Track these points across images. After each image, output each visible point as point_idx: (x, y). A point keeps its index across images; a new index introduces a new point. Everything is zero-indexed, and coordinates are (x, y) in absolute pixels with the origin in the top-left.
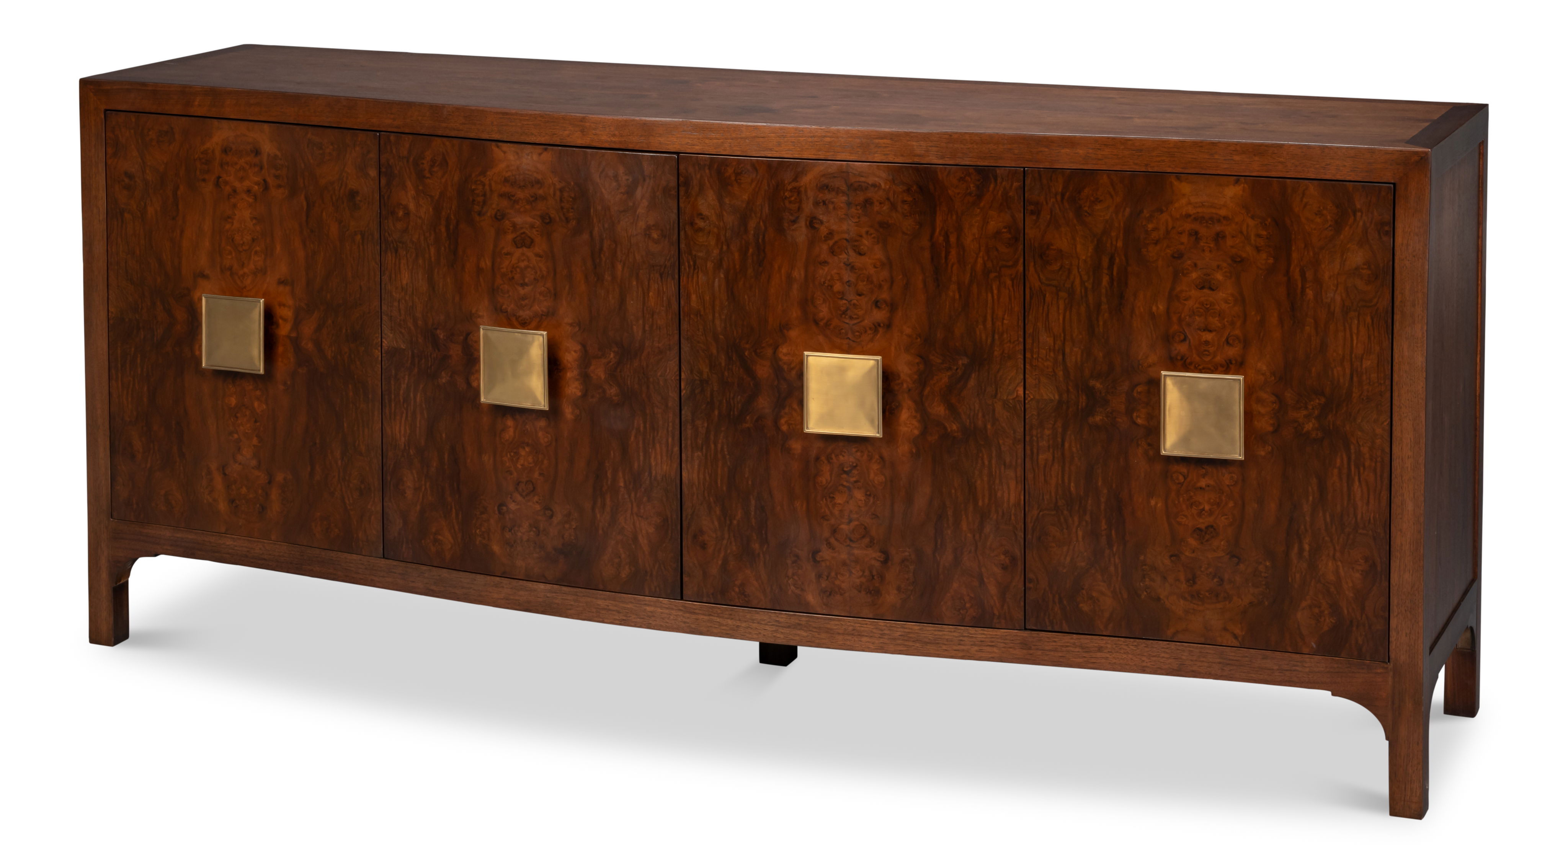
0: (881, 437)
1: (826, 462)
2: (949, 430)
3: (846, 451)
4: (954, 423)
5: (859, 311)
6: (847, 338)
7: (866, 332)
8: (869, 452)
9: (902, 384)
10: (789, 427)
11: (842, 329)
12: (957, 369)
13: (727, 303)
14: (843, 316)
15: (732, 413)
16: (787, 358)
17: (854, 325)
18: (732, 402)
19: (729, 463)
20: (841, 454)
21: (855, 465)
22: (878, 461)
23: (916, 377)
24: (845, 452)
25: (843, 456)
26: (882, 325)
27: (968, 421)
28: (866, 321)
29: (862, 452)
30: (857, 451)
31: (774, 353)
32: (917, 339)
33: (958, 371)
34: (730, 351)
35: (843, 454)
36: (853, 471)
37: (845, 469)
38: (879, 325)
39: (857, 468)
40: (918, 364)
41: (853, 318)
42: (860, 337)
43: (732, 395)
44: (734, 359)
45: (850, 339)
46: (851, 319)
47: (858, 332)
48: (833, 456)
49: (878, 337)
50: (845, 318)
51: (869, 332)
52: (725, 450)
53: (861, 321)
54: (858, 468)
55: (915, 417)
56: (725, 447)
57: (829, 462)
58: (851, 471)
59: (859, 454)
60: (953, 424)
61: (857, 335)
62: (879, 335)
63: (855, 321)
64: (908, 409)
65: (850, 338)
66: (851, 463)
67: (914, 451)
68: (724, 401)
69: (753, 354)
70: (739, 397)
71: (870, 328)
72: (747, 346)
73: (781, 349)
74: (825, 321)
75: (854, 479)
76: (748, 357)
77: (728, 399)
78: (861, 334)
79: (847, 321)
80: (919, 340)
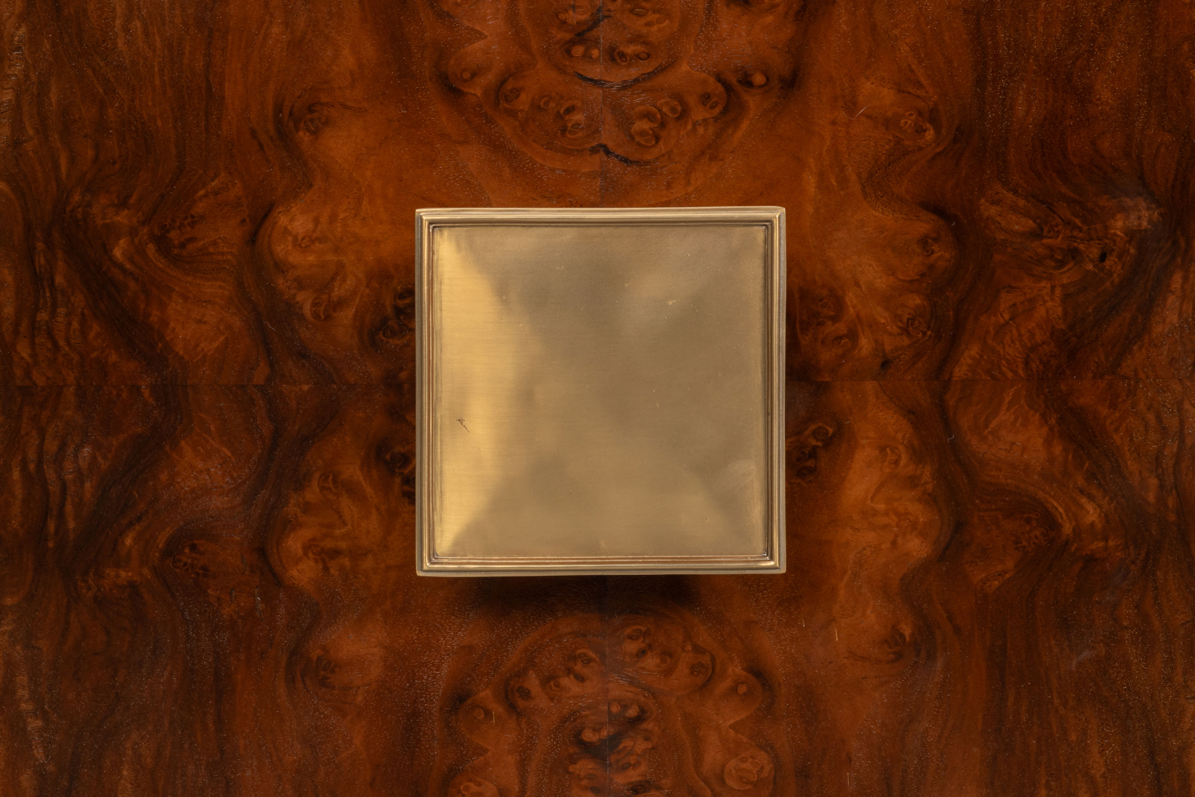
0: (783, 570)
1: (498, 709)
2: (1067, 528)
3: (592, 654)
4: (1091, 498)
5: (649, 24)
6: (594, 150)
7: (683, 115)
8: (698, 650)
9: (852, 336)
10: (326, 569)
11: (570, 110)
12: (1103, 257)
13: (23, 30)
14: (578, 50)
15: (52, 527)
16: (311, 258)
17: (625, 86)
18: (51, 474)
19: (39, 753)
20: (569, 671)
21: (632, 712)
22: (742, 689)
23: (915, 301)
24: (588, 661)
25: (581, 679)
26: (759, 79)
27: (1153, 482)
28: (685, 67)
29: (667, 654)
30: (642, 653)
31: (252, 239)
32: (920, 131)
33: (1108, 263)
34: (40, 245)
35: (578, 667)
36: (627, 743)
37: (589, 736)
38: (747, 82)
39: (644, 726)
40: (924, 242)
41: (622, 55)
42: (657, 139)
43: (51, 446)
44: (59, 280)
45: (608, 152)
46: (613, 59)
47: (648, 116)
48: (533, 683)
49: (739, 134)
50: (586, 56)
51: (699, 114)
52: (23, 693)
53: (662, 70)
54: (649, 725)
55: (912, 482)
56: (22, 679)
57: (512, 708)
58: (614, 740)
59: (651, 662)
60: (1084, 500)
61: (642, 133)
62: (745, 125)
63: (634, 72)
64: (882, 450)
65: (611, 145)
66: (615, 709)
67: (907, 631)
68: (16, 475)
69: (151, 249)
70: (87, 451)
71: (705, 98)
72: (123, 218)
73: (283, 220)
74: (490, 78)
75: (634, 776)
76: (128, 266)
77: (32, 467)
78: (663, 125)
79: (596, 71)
80: (930, 134)
